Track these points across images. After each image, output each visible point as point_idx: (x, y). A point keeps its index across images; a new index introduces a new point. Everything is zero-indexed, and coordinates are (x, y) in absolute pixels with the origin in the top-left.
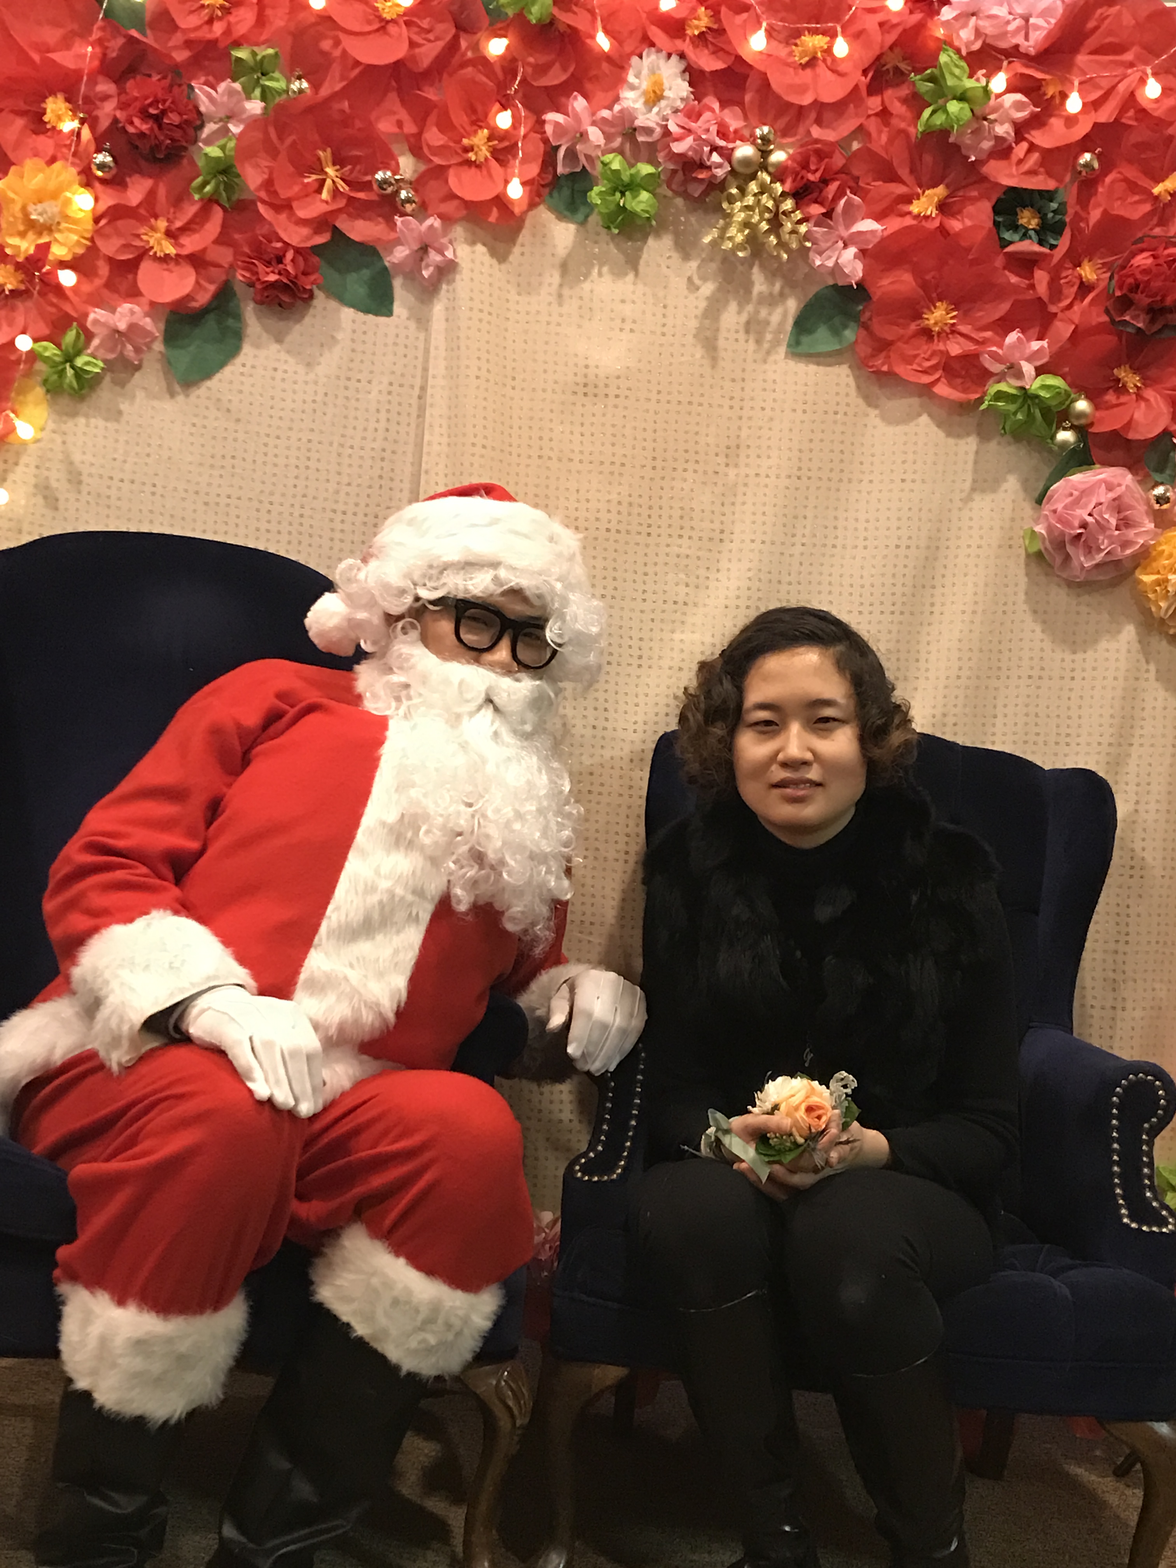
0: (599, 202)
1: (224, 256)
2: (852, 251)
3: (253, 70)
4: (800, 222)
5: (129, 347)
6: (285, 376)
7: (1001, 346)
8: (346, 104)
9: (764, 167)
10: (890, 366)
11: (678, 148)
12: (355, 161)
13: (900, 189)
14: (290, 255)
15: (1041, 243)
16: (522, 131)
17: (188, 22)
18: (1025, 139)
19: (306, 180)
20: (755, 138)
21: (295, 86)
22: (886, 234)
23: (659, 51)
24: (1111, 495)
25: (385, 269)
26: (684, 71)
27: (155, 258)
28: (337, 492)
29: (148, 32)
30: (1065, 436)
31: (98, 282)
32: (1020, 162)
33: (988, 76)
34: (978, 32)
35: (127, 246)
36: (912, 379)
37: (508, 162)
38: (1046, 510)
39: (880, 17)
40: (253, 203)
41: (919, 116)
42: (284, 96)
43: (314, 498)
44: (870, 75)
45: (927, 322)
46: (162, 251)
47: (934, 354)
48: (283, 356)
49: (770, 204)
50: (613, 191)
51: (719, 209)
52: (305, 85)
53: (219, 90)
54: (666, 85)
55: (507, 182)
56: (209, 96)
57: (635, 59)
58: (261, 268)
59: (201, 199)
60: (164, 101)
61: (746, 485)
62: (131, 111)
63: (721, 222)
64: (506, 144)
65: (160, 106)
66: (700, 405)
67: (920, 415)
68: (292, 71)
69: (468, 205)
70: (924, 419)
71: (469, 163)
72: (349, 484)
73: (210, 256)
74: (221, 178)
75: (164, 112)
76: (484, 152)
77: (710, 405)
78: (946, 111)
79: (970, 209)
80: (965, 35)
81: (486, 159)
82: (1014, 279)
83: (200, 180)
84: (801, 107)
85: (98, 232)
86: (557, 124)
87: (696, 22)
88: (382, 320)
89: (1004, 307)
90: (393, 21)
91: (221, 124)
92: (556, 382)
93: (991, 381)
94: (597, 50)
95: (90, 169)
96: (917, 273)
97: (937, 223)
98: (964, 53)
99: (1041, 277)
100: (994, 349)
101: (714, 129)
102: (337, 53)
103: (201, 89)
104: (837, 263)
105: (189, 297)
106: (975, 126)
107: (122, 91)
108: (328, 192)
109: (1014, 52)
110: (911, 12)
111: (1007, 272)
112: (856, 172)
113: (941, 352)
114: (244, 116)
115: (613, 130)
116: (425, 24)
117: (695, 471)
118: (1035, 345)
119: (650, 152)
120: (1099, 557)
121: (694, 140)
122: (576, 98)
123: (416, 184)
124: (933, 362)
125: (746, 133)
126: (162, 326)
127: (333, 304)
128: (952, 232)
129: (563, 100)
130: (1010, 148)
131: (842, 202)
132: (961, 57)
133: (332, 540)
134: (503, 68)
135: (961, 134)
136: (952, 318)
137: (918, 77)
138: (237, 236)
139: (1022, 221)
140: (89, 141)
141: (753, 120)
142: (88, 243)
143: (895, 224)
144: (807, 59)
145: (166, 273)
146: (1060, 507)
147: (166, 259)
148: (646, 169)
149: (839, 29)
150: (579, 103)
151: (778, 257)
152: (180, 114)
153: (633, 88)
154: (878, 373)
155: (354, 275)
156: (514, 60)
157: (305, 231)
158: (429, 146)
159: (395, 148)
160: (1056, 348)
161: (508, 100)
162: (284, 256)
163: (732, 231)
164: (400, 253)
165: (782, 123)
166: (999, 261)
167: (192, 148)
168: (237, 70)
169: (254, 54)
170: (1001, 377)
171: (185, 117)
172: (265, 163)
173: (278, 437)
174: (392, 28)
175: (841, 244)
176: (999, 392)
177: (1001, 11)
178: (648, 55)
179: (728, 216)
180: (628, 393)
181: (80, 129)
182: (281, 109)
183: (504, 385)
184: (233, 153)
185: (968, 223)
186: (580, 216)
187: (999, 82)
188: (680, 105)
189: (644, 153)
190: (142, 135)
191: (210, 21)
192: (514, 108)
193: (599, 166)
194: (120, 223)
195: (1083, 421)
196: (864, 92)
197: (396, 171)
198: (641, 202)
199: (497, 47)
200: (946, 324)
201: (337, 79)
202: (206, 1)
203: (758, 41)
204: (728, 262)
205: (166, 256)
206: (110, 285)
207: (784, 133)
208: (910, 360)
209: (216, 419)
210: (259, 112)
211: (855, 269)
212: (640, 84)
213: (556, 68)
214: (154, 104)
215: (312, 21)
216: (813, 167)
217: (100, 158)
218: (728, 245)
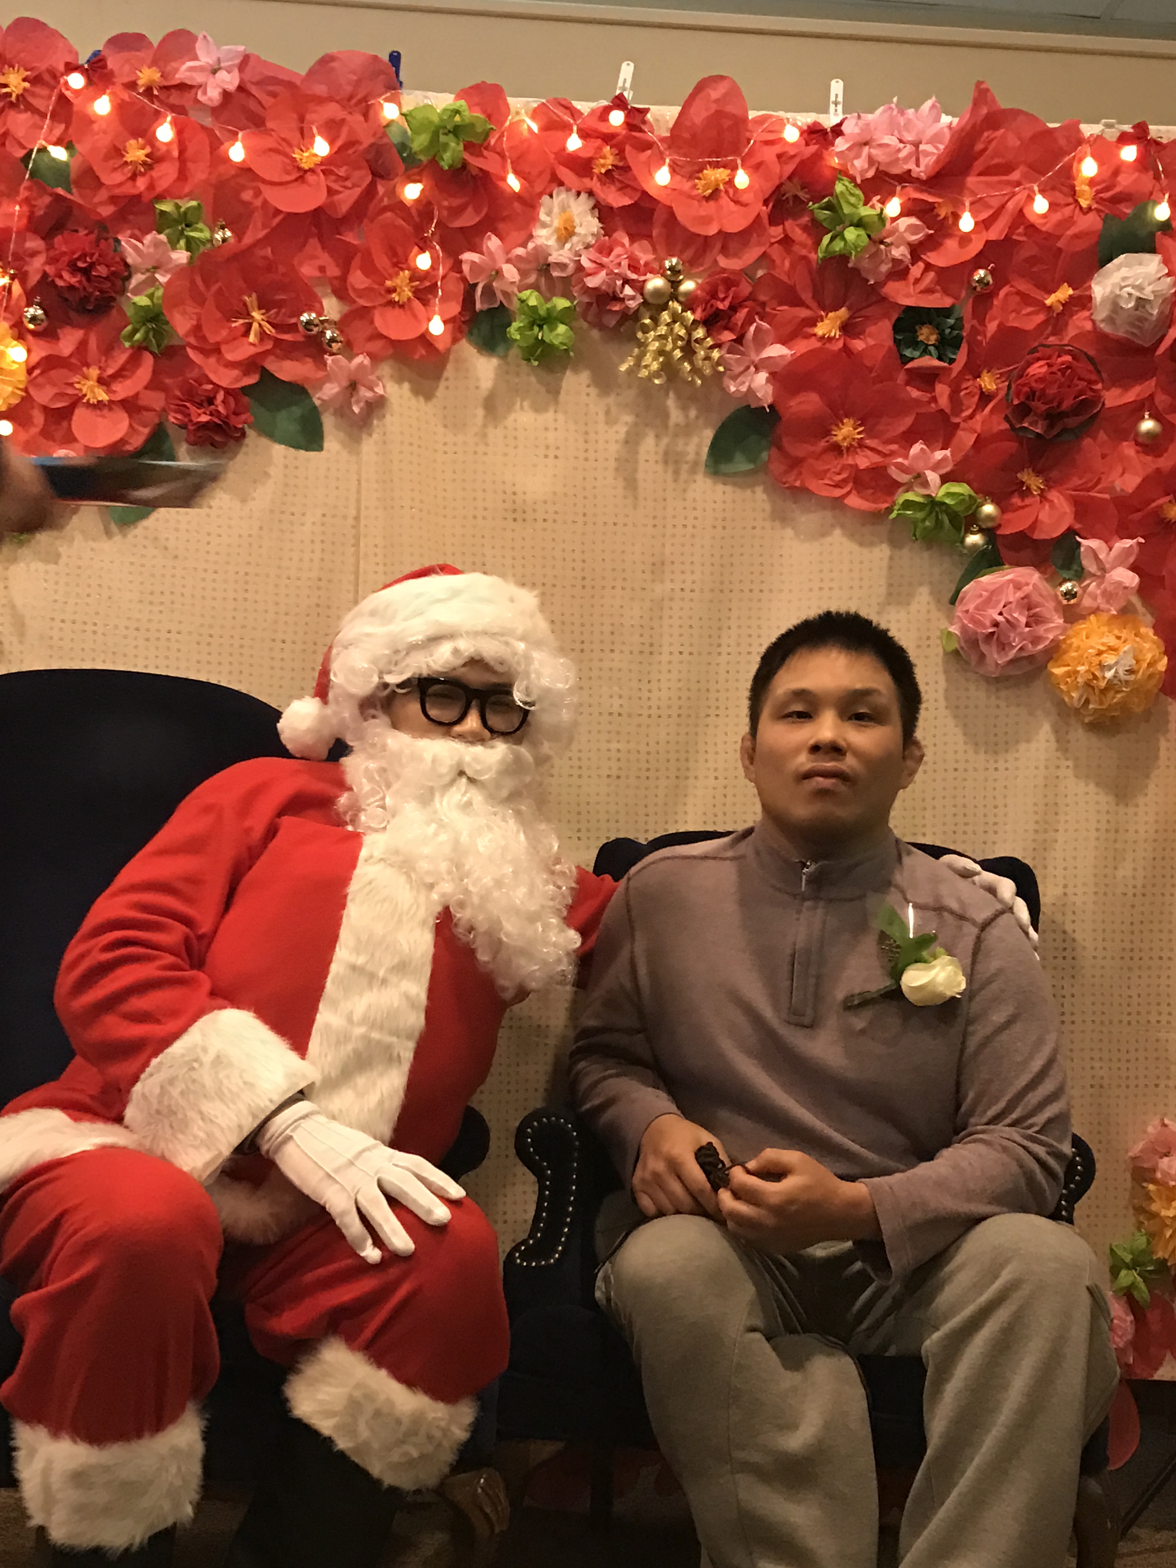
0: (518, 337)
1: (156, 400)
2: (763, 376)
3: (177, 222)
4: (712, 348)
7: (906, 457)
8: (269, 250)
9: (674, 297)
10: (802, 481)
11: (592, 282)
12: (279, 304)
13: (804, 313)
14: (220, 396)
15: (940, 358)
16: (441, 271)
17: (112, 178)
18: (921, 259)
19: (234, 325)
20: (665, 270)
21: (219, 236)
22: (794, 357)
23: (568, 190)
24: (1020, 594)
25: (315, 407)
26: (593, 208)
27: (88, 405)
28: (276, 622)
29: (74, 190)
30: (974, 539)
31: (34, 430)
32: (917, 281)
33: (883, 202)
34: (871, 161)
35: (60, 395)
36: (824, 493)
37: (429, 301)
38: (959, 611)
39: (777, 149)
40: (183, 348)
41: (818, 242)
42: (209, 246)
43: (254, 628)
44: (771, 205)
45: (835, 439)
46: (95, 397)
47: (844, 468)
49: (682, 332)
50: (532, 324)
51: (633, 338)
52: (228, 234)
53: (145, 241)
54: (577, 221)
55: (429, 320)
56: (135, 248)
57: (545, 198)
58: (193, 409)
59: (132, 347)
60: (92, 255)
61: (671, 599)
62: (60, 265)
63: (636, 351)
64: (427, 283)
65: (88, 259)
66: (625, 525)
67: (833, 528)
68: (215, 221)
69: (394, 343)
70: (838, 532)
71: (392, 303)
72: (287, 614)
73: (142, 402)
74: (149, 325)
75: (92, 266)
76: (407, 293)
77: (634, 525)
78: (844, 239)
79: (872, 329)
80: (859, 164)
81: (409, 299)
82: (915, 393)
83: (129, 328)
84: (706, 237)
85: (31, 382)
86: (473, 263)
87: (602, 161)
88: (312, 454)
89: (908, 420)
90: (311, 170)
91: (148, 274)
92: (485, 509)
93: (901, 490)
94: (508, 190)
95: (22, 322)
96: (824, 394)
97: (840, 344)
98: (859, 181)
99: (942, 391)
100: (900, 460)
101: (625, 263)
102: (258, 203)
103: (128, 242)
104: (750, 388)
105: (122, 441)
106: (873, 250)
107: (50, 247)
108: (255, 335)
109: (906, 178)
110: (807, 144)
111: (909, 388)
112: (762, 298)
113: (851, 465)
114: (171, 266)
115: (527, 267)
116: (342, 172)
117: (624, 589)
118: (939, 455)
119: (565, 287)
120: (1012, 654)
121: (607, 274)
122: (489, 238)
123: (339, 325)
124: (844, 475)
125: (656, 266)
127: (264, 441)
128: (855, 352)
129: (477, 240)
130: (907, 270)
131: (752, 329)
132: (857, 185)
133: (272, 668)
134: (418, 211)
135: (859, 259)
136: (859, 433)
137: (816, 205)
138: (168, 381)
139: (921, 338)
140: (20, 296)
141: (662, 252)
142: (23, 394)
143: (803, 346)
144: (710, 191)
145: (100, 419)
146: (971, 607)
147: (99, 406)
148: (562, 303)
149: (739, 162)
150: (493, 243)
151: (693, 382)
152: (107, 266)
153: (544, 225)
154: (792, 488)
155: (284, 413)
156: (429, 203)
157: (236, 373)
158: (354, 289)
159: (318, 291)
160: (959, 458)
161: (425, 242)
162: (215, 397)
163: (648, 359)
164: (330, 390)
165: (689, 253)
166: (901, 378)
167: (122, 300)
168: (161, 222)
169: (178, 207)
170: (909, 488)
171: (113, 269)
172: (192, 309)
173: (216, 572)
174: (310, 177)
175: (752, 369)
176: (907, 501)
177: (891, 140)
178: (558, 195)
179: (642, 345)
180: (555, 516)
181: (10, 286)
182: (206, 256)
183: (437, 514)
184: (160, 302)
185: (871, 342)
186: (500, 349)
187: (893, 207)
188: (591, 240)
189: (559, 286)
190: (71, 287)
191: (134, 177)
192: (432, 249)
193: (517, 303)
194: (53, 373)
195: (990, 525)
196: (766, 221)
197: (320, 313)
198: (558, 335)
199: (412, 192)
200: (854, 439)
201: (259, 225)
202: (129, 158)
203: (662, 177)
204: (645, 389)
205: (99, 402)
206: (45, 433)
207: (692, 263)
208: (821, 475)
209: (154, 557)
210: (184, 261)
211: (766, 392)
212: (552, 221)
213: (470, 210)
214: (82, 258)
215: (233, 172)
216: (722, 296)
217: (31, 311)
218: (644, 373)
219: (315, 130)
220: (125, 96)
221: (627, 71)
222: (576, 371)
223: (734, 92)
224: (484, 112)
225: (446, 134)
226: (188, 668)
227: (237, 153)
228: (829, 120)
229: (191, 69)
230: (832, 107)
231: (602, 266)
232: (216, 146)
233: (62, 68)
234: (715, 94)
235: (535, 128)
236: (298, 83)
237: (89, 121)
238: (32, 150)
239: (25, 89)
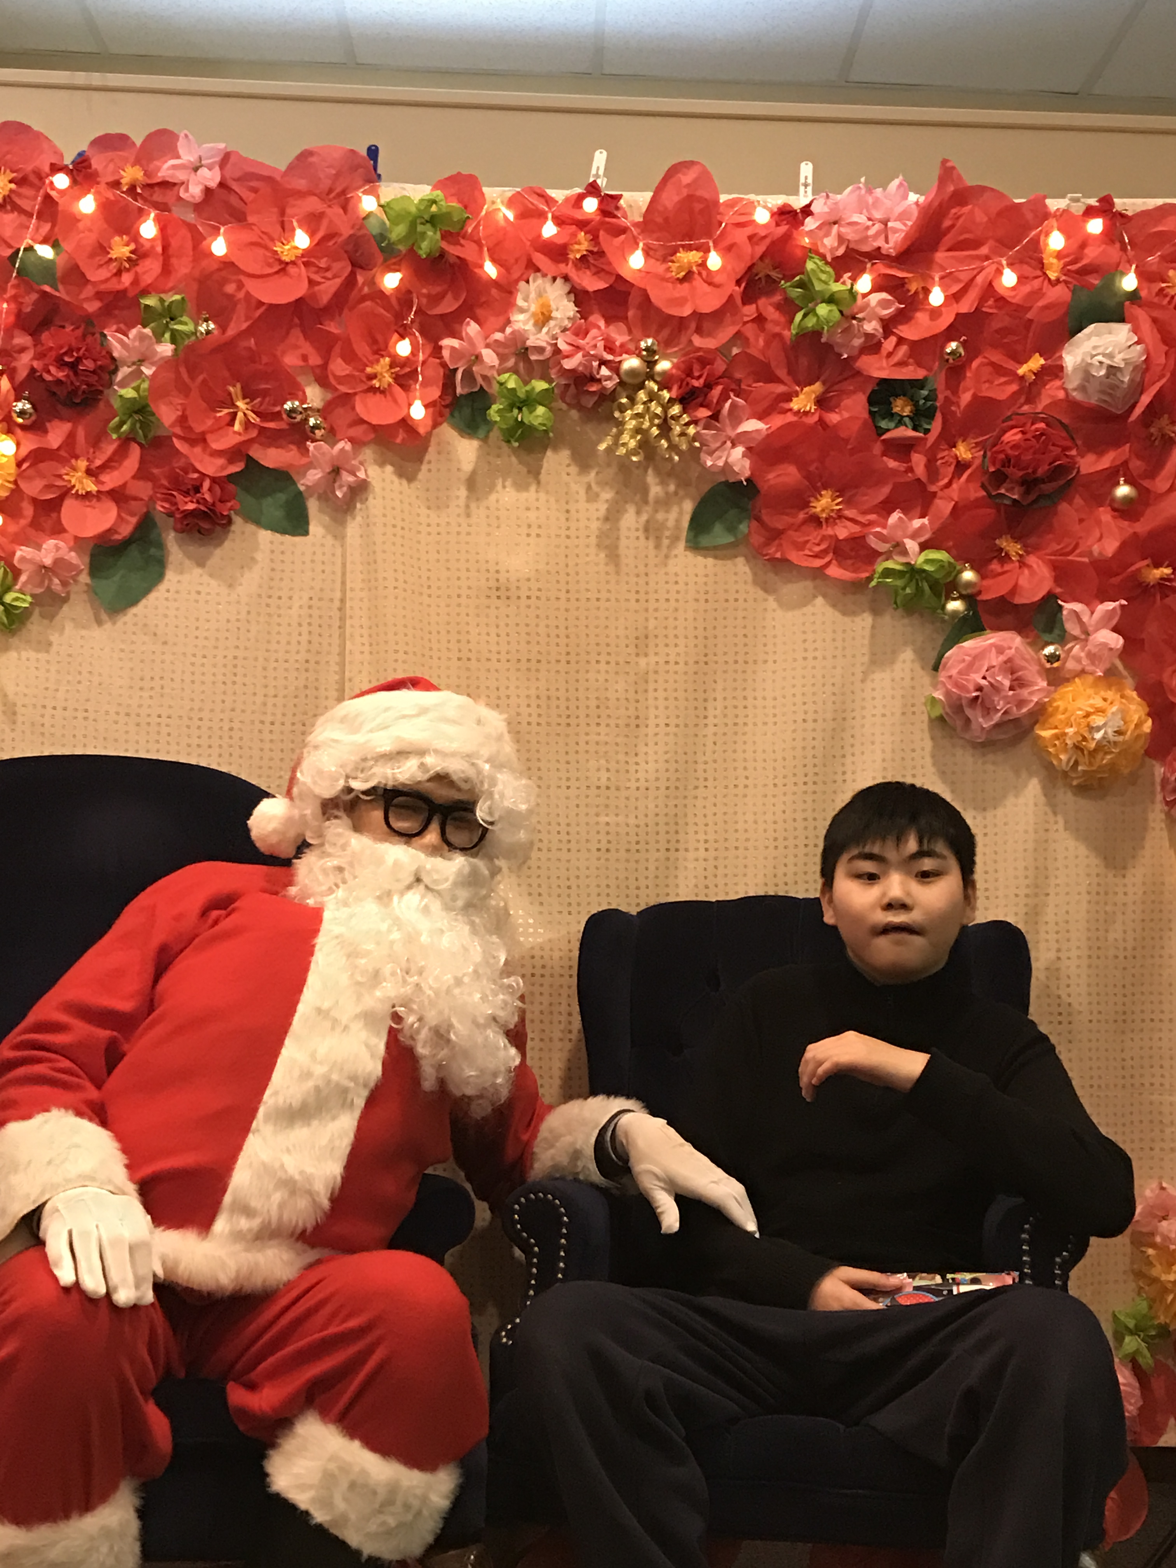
0: (498, 419)
1: (143, 489)
2: (739, 450)
3: (161, 315)
4: (687, 424)
5: (56, 581)
6: (209, 597)
7: (884, 526)
8: (252, 341)
9: (651, 376)
10: (782, 553)
11: (569, 364)
12: (264, 393)
13: (781, 389)
14: (206, 484)
15: (915, 429)
16: (421, 357)
17: (97, 275)
18: (893, 334)
19: (218, 415)
20: (641, 350)
21: (203, 328)
22: (770, 431)
23: (544, 275)
24: (1002, 658)
25: (300, 493)
26: (569, 293)
27: (77, 496)
28: (265, 704)
29: (60, 287)
30: (955, 605)
31: (23, 522)
32: (890, 355)
33: (854, 279)
34: (841, 239)
35: (49, 487)
36: (805, 564)
37: (410, 386)
38: (942, 676)
39: (749, 231)
40: (169, 438)
41: (792, 320)
42: (193, 338)
43: (243, 711)
44: (743, 285)
45: (814, 510)
46: (83, 489)
47: (824, 538)
48: (206, 579)
49: (659, 410)
50: (511, 406)
51: (611, 418)
52: (212, 326)
53: (131, 336)
54: (553, 306)
55: (410, 405)
56: (121, 342)
57: (522, 284)
58: (179, 497)
59: (119, 438)
60: (79, 349)
61: (656, 672)
62: (47, 361)
63: (614, 430)
64: (407, 370)
65: (75, 354)
66: (608, 600)
67: (815, 597)
68: (199, 314)
69: (375, 428)
70: (820, 600)
71: (373, 390)
72: (275, 696)
73: (130, 490)
74: (136, 417)
75: (79, 360)
76: (388, 379)
77: (617, 600)
78: (816, 315)
79: (847, 402)
80: (829, 242)
81: (389, 385)
82: (892, 464)
84: (681, 318)
85: (20, 475)
86: (453, 348)
87: (577, 247)
88: (298, 539)
89: (886, 490)
90: (293, 263)
91: (134, 367)
92: (469, 588)
93: (879, 560)
94: (484, 276)
95: (11, 417)
96: (802, 466)
97: (816, 418)
98: (829, 259)
99: (918, 461)
100: (878, 529)
101: (601, 345)
102: (241, 295)
103: (113, 337)
104: (726, 463)
105: (111, 531)
106: (846, 325)
107: (37, 343)
108: (240, 424)
109: (876, 255)
110: (778, 225)
111: (885, 458)
112: (738, 375)
113: (831, 536)
114: (156, 359)
115: (507, 351)
116: (323, 263)
117: (608, 663)
118: (917, 523)
119: (543, 370)
120: (997, 717)
121: (584, 356)
122: (468, 323)
123: (324, 412)
124: (823, 546)
125: (631, 346)
126: (87, 560)
127: (251, 528)
128: (830, 424)
129: (457, 326)
130: (879, 345)
131: (727, 405)
132: (827, 263)
133: (262, 750)
134: (398, 299)
135: (831, 334)
136: (837, 504)
137: (788, 284)
138: (156, 471)
139: (896, 410)
140: (8, 391)
141: (637, 332)
142: (11, 486)
143: (778, 421)
144: (683, 274)
145: (89, 509)
146: (954, 672)
147: (88, 495)
148: (540, 385)
149: (711, 244)
150: (472, 328)
151: (671, 459)
152: (95, 361)
153: (522, 311)
154: (772, 560)
155: (269, 500)
156: (409, 292)
157: (221, 461)
158: (335, 376)
159: (301, 379)
160: (937, 525)
161: (405, 329)
162: (201, 485)
163: (625, 438)
164: (314, 476)
165: (665, 333)
166: (877, 449)
167: (109, 393)
168: (146, 317)
169: (162, 301)
170: (888, 556)
171: (99, 363)
172: (179, 401)
173: (204, 657)
174: (292, 270)
175: (729, 444)
176: (886, 569)
177: (860, 218)
178: (534, 281)
179: (620, 424)
180: (539, 593)
182: (191, 348)
183: (421, 594)
184: (147, 393)
185: (846, 415)
186: (481, 433)
187: (864, 284)
188: (568, 324)
189: (537, 370)
190: (59, 382)
191: (119, 273)
192: (412, 336)
193: (496, 387)
194: (42, 466)
195: (969, 591)
196: (739, 301)
197: (303, 401)
198: (538, 416)
199: (391, 281)
200: (832, 510)
201: (243, 319)
202: (114, 255)
203: (636, 260)
204: (624, 467)
205: (88, 493)
206: (35, 524)
207: (668, 343)
208: (800, 547)
209: (144, 643)
210: (169, 353)
211: (743, 467)
212: (529, 307)
213: (449, 296)
214: (69, 352)
215: (215, 266)
216: (696, 374)
217: (20, 406)
218: (622, 451)
219: (295, 224)
220: (110, 194)
221: (600, 159)
222: (555, 449)
223: (705, 177)
224: (460, 201)
225: (422, 224)
226: (178, 753)
227: (219, 247)
228: (798, 202)
229: (174, 167)
230: (802, 189)
231: (578, 348)
232: (198, 240)
233: (47, 169)
234: (687, 178)
235: (511, 216)
236: (278, 178)
237: (75, 219)
238: (19, 250)
239: (11, 191)
